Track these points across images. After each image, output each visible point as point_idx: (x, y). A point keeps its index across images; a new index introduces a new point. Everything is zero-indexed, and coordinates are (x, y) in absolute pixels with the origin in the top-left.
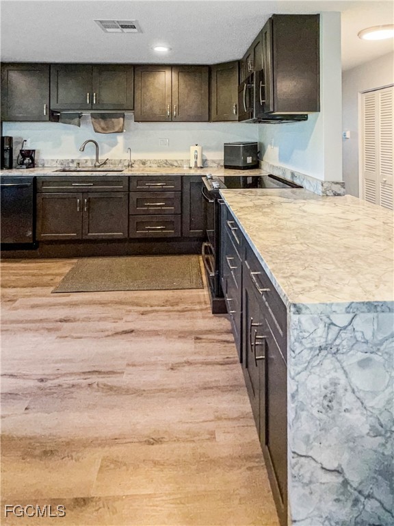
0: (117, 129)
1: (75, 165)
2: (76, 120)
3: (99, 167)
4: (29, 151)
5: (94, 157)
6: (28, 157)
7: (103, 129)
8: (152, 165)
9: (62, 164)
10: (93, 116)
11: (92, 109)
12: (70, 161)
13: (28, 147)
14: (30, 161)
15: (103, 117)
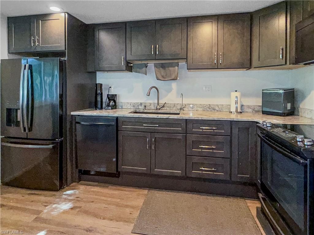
0: (173, 77)
1: (143, 107)
2: (144, 69)
3: (159, 109)
4: (113, 95)
5: (156, 102)
6: (112, 100)
7: (163, 77)
8: (198, 109)
9: (134, 106)
10: (156, 66)
11: (155, 59)
12: (139, 104)
13: (112, 92)
14: (114, 104)
15: (163, 66)
